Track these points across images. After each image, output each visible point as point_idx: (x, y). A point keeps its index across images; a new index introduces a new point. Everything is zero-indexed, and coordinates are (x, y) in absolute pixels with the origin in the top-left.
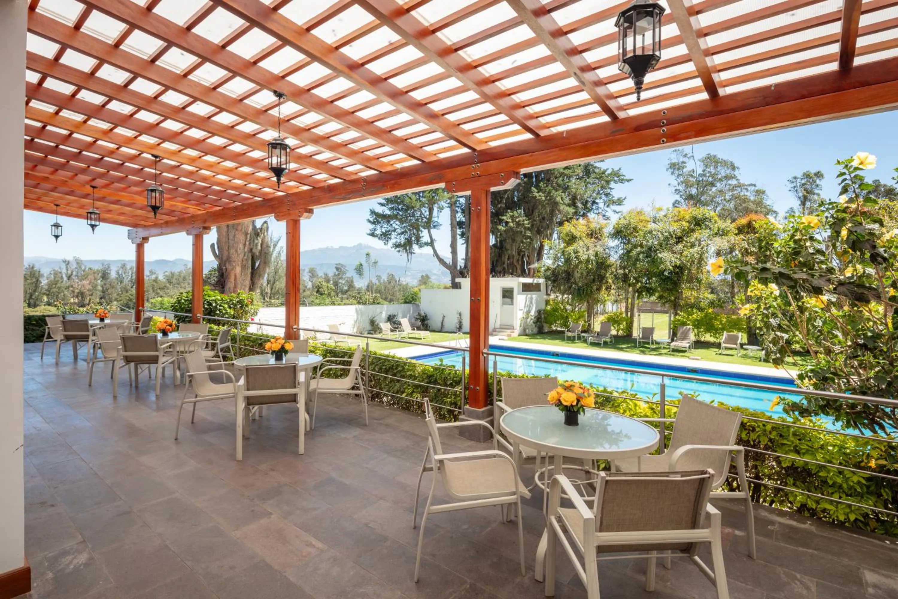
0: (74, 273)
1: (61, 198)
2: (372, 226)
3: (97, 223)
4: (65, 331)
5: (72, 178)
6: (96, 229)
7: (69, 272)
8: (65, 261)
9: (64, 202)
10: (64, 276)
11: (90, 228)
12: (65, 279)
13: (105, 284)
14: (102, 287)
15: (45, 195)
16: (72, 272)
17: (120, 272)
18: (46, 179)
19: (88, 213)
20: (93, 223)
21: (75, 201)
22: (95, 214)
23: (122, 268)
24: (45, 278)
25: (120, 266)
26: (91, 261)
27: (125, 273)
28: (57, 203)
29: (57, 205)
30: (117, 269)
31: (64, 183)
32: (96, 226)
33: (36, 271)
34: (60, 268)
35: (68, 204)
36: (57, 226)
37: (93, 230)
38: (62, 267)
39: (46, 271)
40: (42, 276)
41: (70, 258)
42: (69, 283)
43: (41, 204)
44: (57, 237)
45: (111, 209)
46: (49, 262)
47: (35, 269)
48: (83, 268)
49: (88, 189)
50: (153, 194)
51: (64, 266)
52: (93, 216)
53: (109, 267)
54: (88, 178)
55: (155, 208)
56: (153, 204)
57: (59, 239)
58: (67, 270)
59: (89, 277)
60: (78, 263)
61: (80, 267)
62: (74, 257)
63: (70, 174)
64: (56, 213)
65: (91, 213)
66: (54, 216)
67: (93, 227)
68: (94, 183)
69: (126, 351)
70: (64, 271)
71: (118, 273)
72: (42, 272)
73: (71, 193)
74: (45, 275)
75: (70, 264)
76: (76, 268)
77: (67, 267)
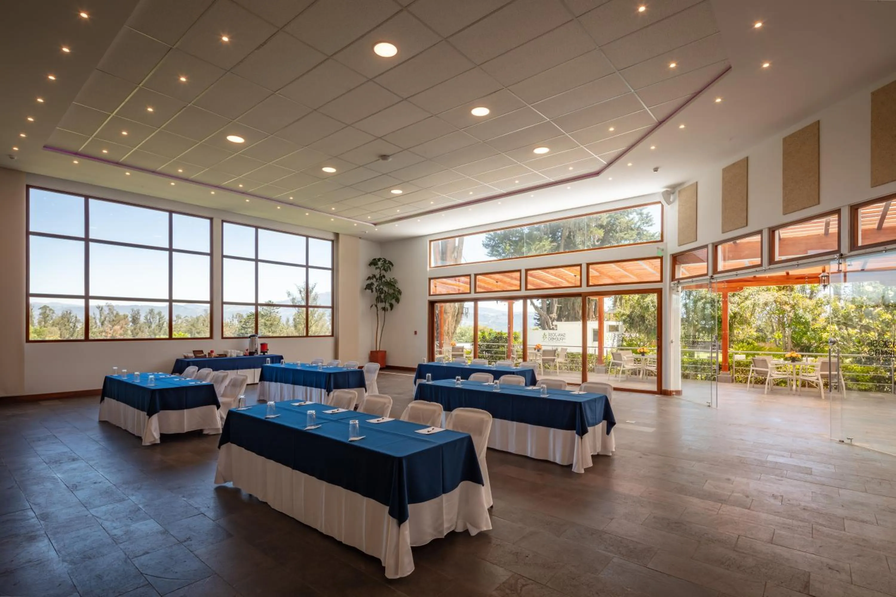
7: (103, 318)
8: (98, 307)
10: (98, 321)
12: (99, 324)
13: (135, 329)
14: (132, 331)
16: (105, 319)
17: (148, 318)
23: (150, 313)
25: (148, 311)
27: (152, 318)
30: (146, 314)
38: (95, 313)
41: (103, 305)
42: (101, 329)
53: (138, 313)
58: (101, 316)
59: (121, 322)
61: (112, 313)
70: (98, 316)
71: (146, 317)
75: (103, 310)
76: (108, 314)
77: (100, 313)
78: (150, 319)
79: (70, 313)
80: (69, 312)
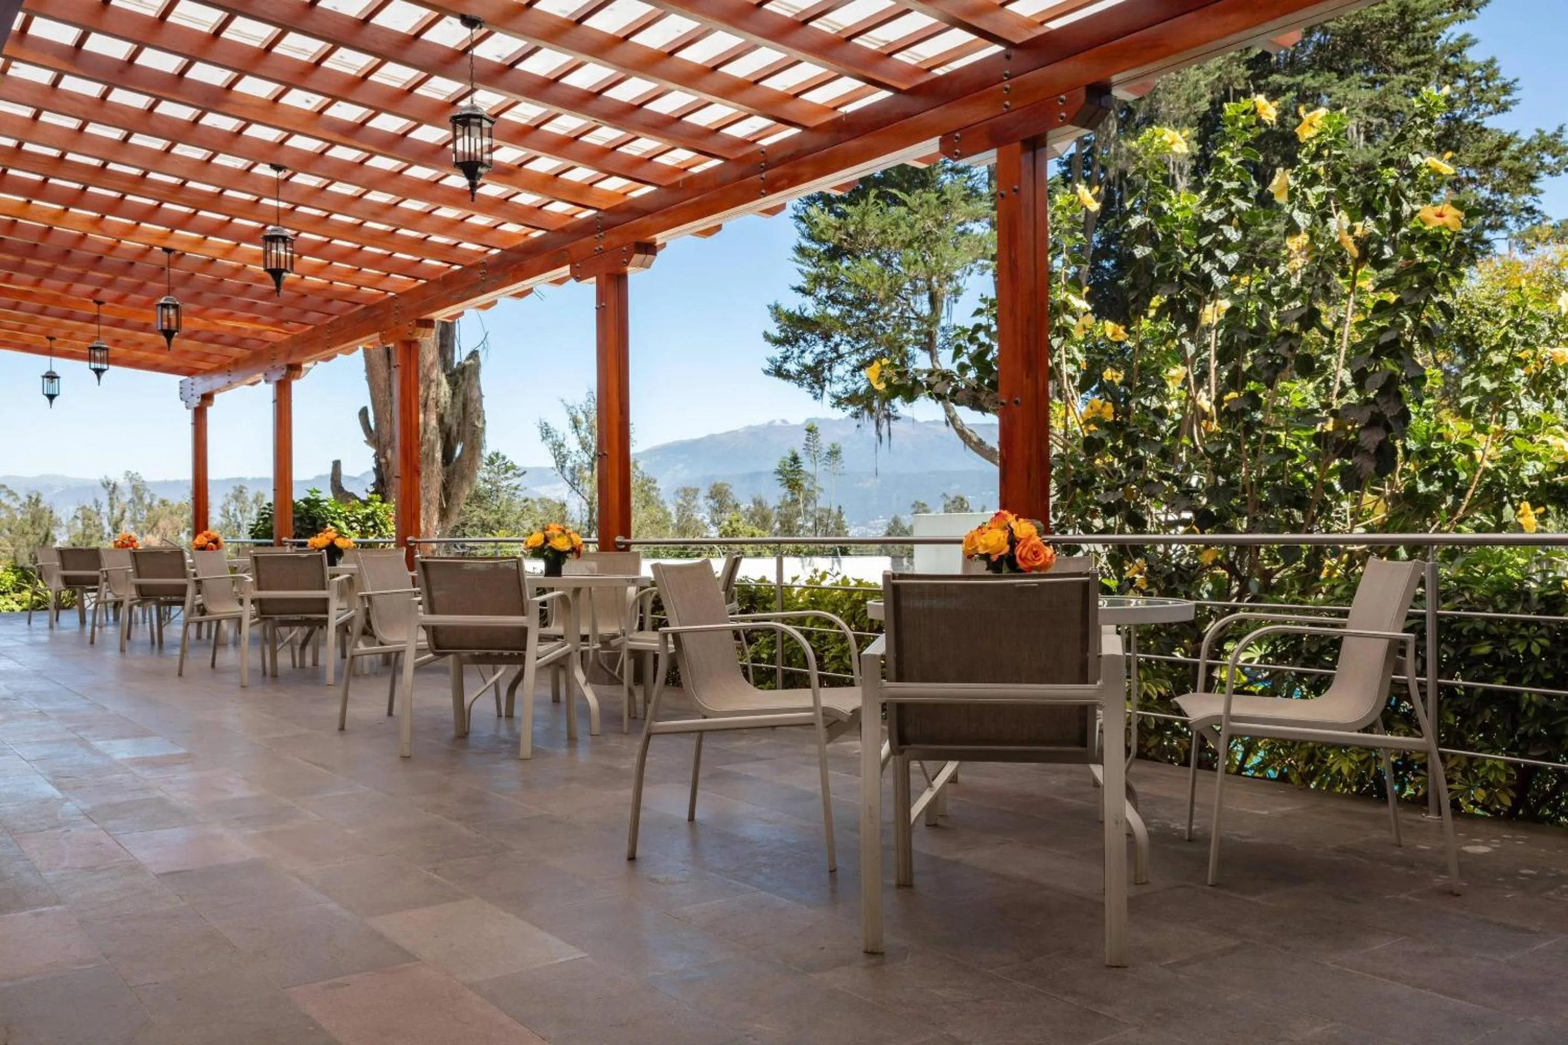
0: (128, 515)
1: (56, 325)
2: (777, 352)
3: (105, 366)
4: (64, 569)
5: (67, 290)
6: (104, 376)
7: (117, 512)
8: (106, 485)
9: (62, 332)
10: (105, 523)
11: (93, 374)
12: (108, 529)
15: (31, 320)
16: (123, 512)
17: (231, 509)
18: (27, 295)
19: (90, 348)
20: (98, 366)
21: (79, 328)
22: (103, 349)
24: (64, 529)
25: (231, 492)
26: (165, 484)
28: (51, 335)
29: (51, 339)
31: (56, 300)
32: (102, 371)
33: (44, 510)
34: (96, 501)
35: (70, 336)
36: (51, 376)
37: (99, 378)
38: (100, 500)
39: (65, 512)
40: (57, 523)
41: (118, 477)
43: (26, 337)
44: (51, 397)
45: (140, 340)
46: (72, 489)
47: (41, 506)
48: (147, 501)
49: (92, 310)
50: (165, 311)
51: (104, 498)
52: (98, 354)
54: (90, 288)
55: (169, 334)
56: (165, 327)
57: (55, 400)
58: (112, 507)
59: (161, 524)
60: (135, 489)
61: (141, 498)
62: (128, 473)
63: (62, 284)
64: (50, 352)
65: (95, 348)
66: (47, 358)
67: (99, 372)
68: (100, 297)
69: (139, 577)
70: (105, 509)
72: (57, 514)
73: (69, 316)
74: (64, 522)
75: (117, 492)
76: (132, 501)
77: (111, 499)
78: (234, 516)
79: (38, 501)
80: (34, 497)
